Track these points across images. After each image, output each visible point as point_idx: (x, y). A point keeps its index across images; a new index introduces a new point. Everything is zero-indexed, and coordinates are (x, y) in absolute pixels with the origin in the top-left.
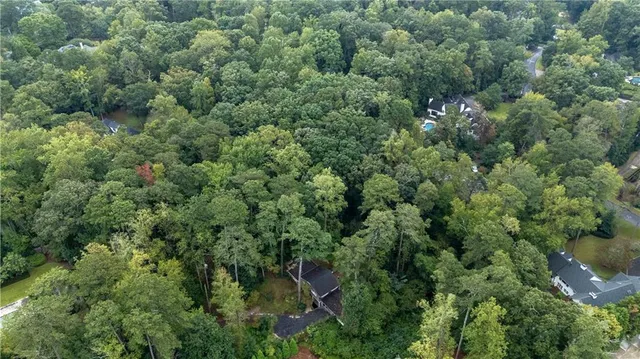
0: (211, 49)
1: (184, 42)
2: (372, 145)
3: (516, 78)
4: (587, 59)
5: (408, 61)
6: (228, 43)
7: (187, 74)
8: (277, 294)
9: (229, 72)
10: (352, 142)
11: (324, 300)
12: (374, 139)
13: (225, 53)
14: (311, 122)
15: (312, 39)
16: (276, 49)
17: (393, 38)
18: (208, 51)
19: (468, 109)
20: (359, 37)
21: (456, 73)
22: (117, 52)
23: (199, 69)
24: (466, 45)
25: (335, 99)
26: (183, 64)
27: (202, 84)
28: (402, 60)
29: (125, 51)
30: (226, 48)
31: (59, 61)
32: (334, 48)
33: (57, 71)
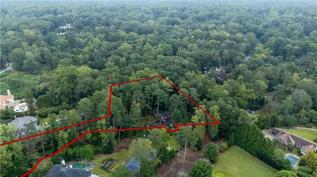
0: (126, 50)
1: (115, 48)
2: (182, 75)
3: (237, 62)
4: (263, 55)
5: (196, 53)
6: (132, 48)
7: (118, 57)
8: (150, 119)
9: (133, 56)
10: (176, 73)
11: (165, 120)
12: (183, 74)
13: (131, 51)
14: (161, 68)
15: (162, 47)
16: (149, 50)
17: (191, 46)
18: (124, 50)
19: (219, 70)
20: (179, 46)
21: (214, 59)
22: (92, 51)
23: (122, 56)
24: (219, 51)
25: (170, 63)
26: (116, 54)
27: (123, 60)
28: (194, 53)
29: (95, 49)
30: (131, 49)
31: (73, 52)
32: (170, 50)
33: (72, 55)
